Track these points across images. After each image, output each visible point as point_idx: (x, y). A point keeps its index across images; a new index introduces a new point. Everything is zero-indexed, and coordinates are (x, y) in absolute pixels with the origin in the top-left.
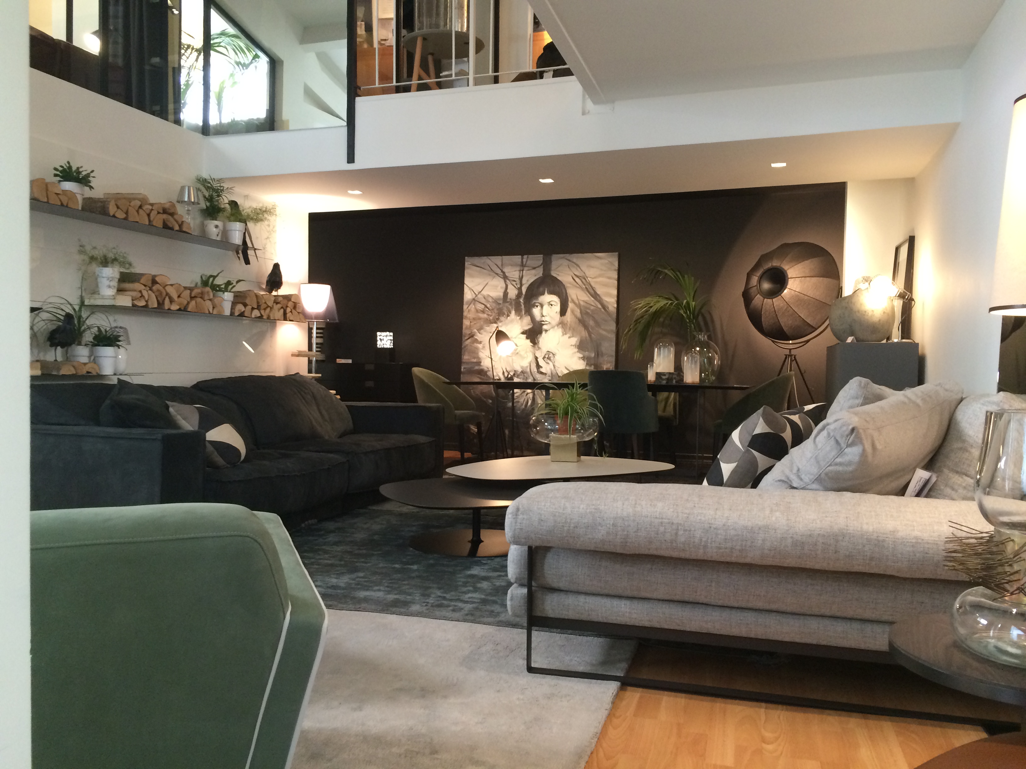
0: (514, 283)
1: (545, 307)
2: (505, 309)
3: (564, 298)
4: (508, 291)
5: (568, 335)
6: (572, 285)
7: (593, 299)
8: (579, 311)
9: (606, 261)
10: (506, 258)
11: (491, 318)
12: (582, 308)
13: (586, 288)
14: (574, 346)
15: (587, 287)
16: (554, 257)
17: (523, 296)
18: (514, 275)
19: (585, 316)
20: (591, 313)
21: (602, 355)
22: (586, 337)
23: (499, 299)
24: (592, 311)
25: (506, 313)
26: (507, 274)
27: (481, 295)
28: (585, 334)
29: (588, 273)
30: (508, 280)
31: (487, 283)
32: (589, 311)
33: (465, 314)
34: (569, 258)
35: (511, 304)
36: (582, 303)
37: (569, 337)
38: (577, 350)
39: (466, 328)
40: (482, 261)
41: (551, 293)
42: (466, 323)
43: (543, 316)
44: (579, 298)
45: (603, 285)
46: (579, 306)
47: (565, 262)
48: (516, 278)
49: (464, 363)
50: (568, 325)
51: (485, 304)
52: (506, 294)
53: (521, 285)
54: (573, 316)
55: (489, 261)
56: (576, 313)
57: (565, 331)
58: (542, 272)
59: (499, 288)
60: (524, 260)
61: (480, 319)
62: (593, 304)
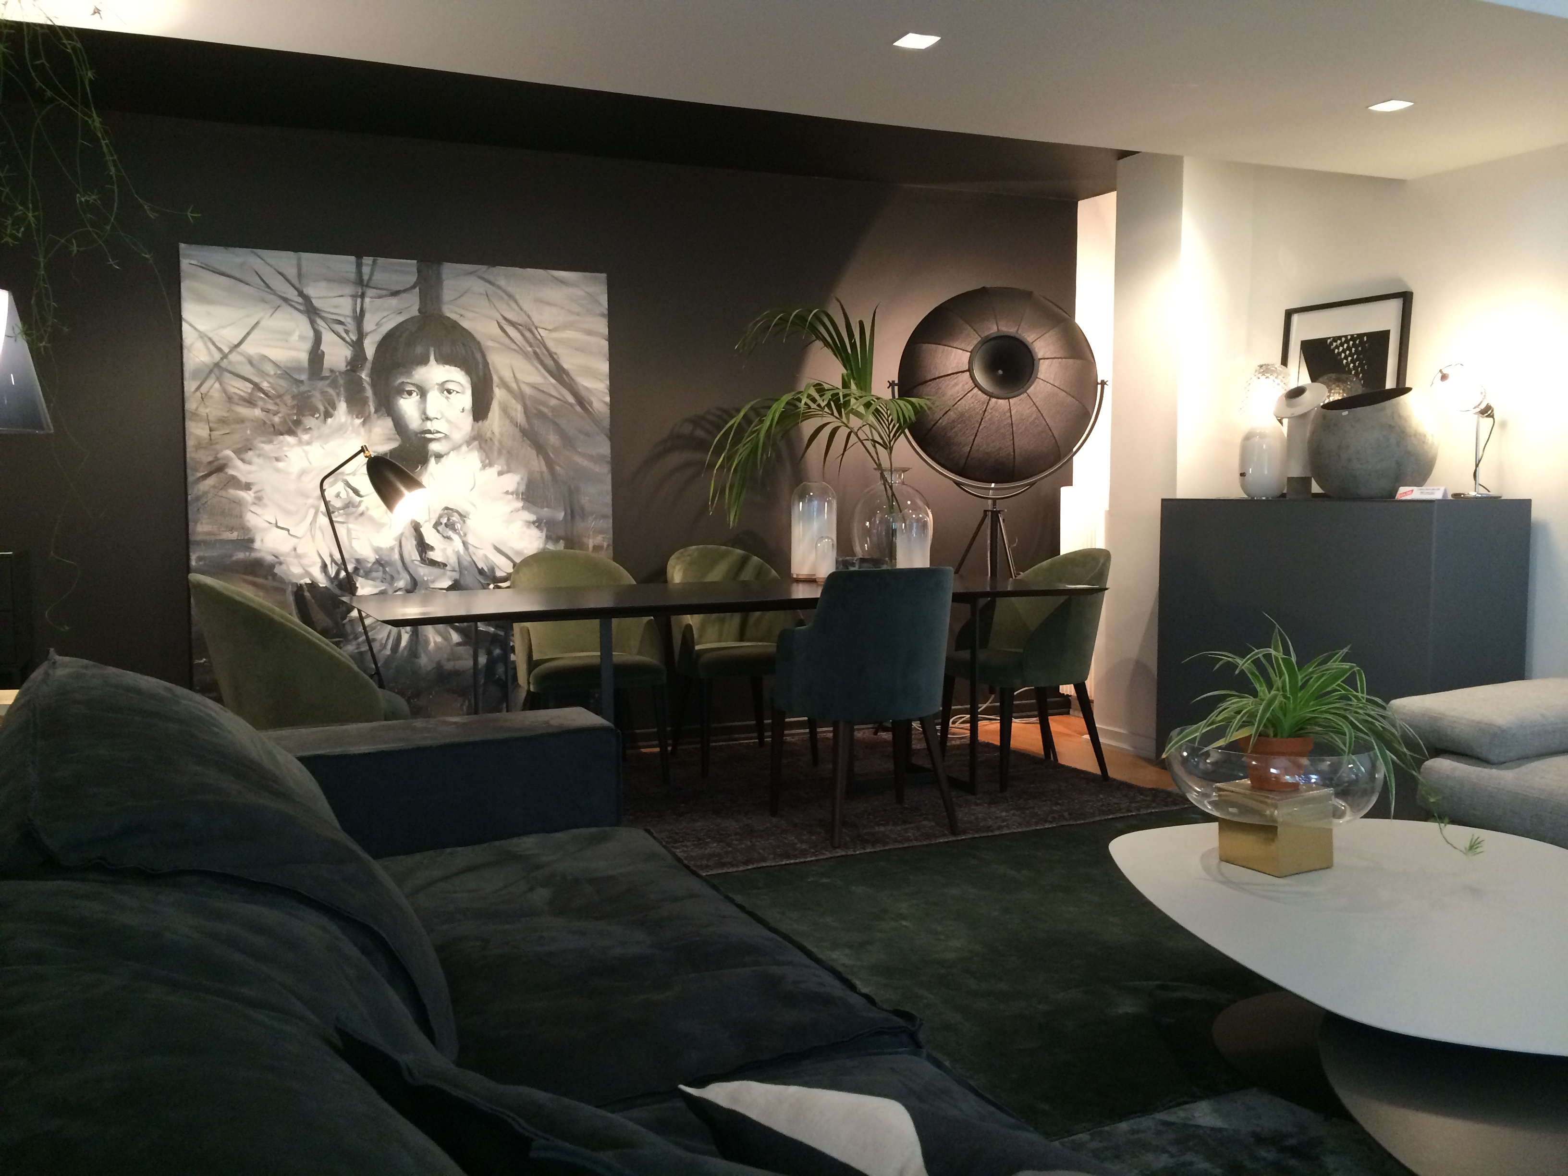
0: (340, 329)
1: (430, 396)
2: (317, 395)
3: (481, 374)
4: (323, 347)
5: (496, 468)
6: (499, 343)
7: (553, 381)
8: (520, 408)
9: (580, 293)
10: (311, 260)
11: (277, 419)
12: (528, 403)
13: (535, 353)
14: (512, 493)
15: (538, 350)
16: (448, 269)
17: (368, 365)
18: (336, 307)
19: (536, 423)
20: (550, 414)
21: (584, 515)
22: (542, 473)
23: (299, 369)
24: (553, 409)
25: (322, 408)
26: (316, 303)
27: (240, 354)
28: (538, 464)
29: (536, 318)
30: (323, 319)
31: (257, 323)
32: (545, 410)
33: (191, 405)
34: (486, 276)
35: (334, 384)
36: (527, 390)
37: (500, 473)
38: (520, 504)
39: (199, 447)
40: (239, 260)
41: (445, 359)
42: (196, 431)
43: (428, 419)
44: (518, 375)
45: (577, 349)
46: (520, 396)
47: (479, 286)
48: (345, 316)
49: (198, 543)
50: (496, 443)
51: (256, 380)
52: (316, 356)
53: (361, 336)
54: (508, 421)
55: (259, 260)
56: (513, 414)
57: (487, 457)
58: (417, 307)
59: (295, 337)
60: (366, 270)
61: (242, 421)
62: (554, 393)
